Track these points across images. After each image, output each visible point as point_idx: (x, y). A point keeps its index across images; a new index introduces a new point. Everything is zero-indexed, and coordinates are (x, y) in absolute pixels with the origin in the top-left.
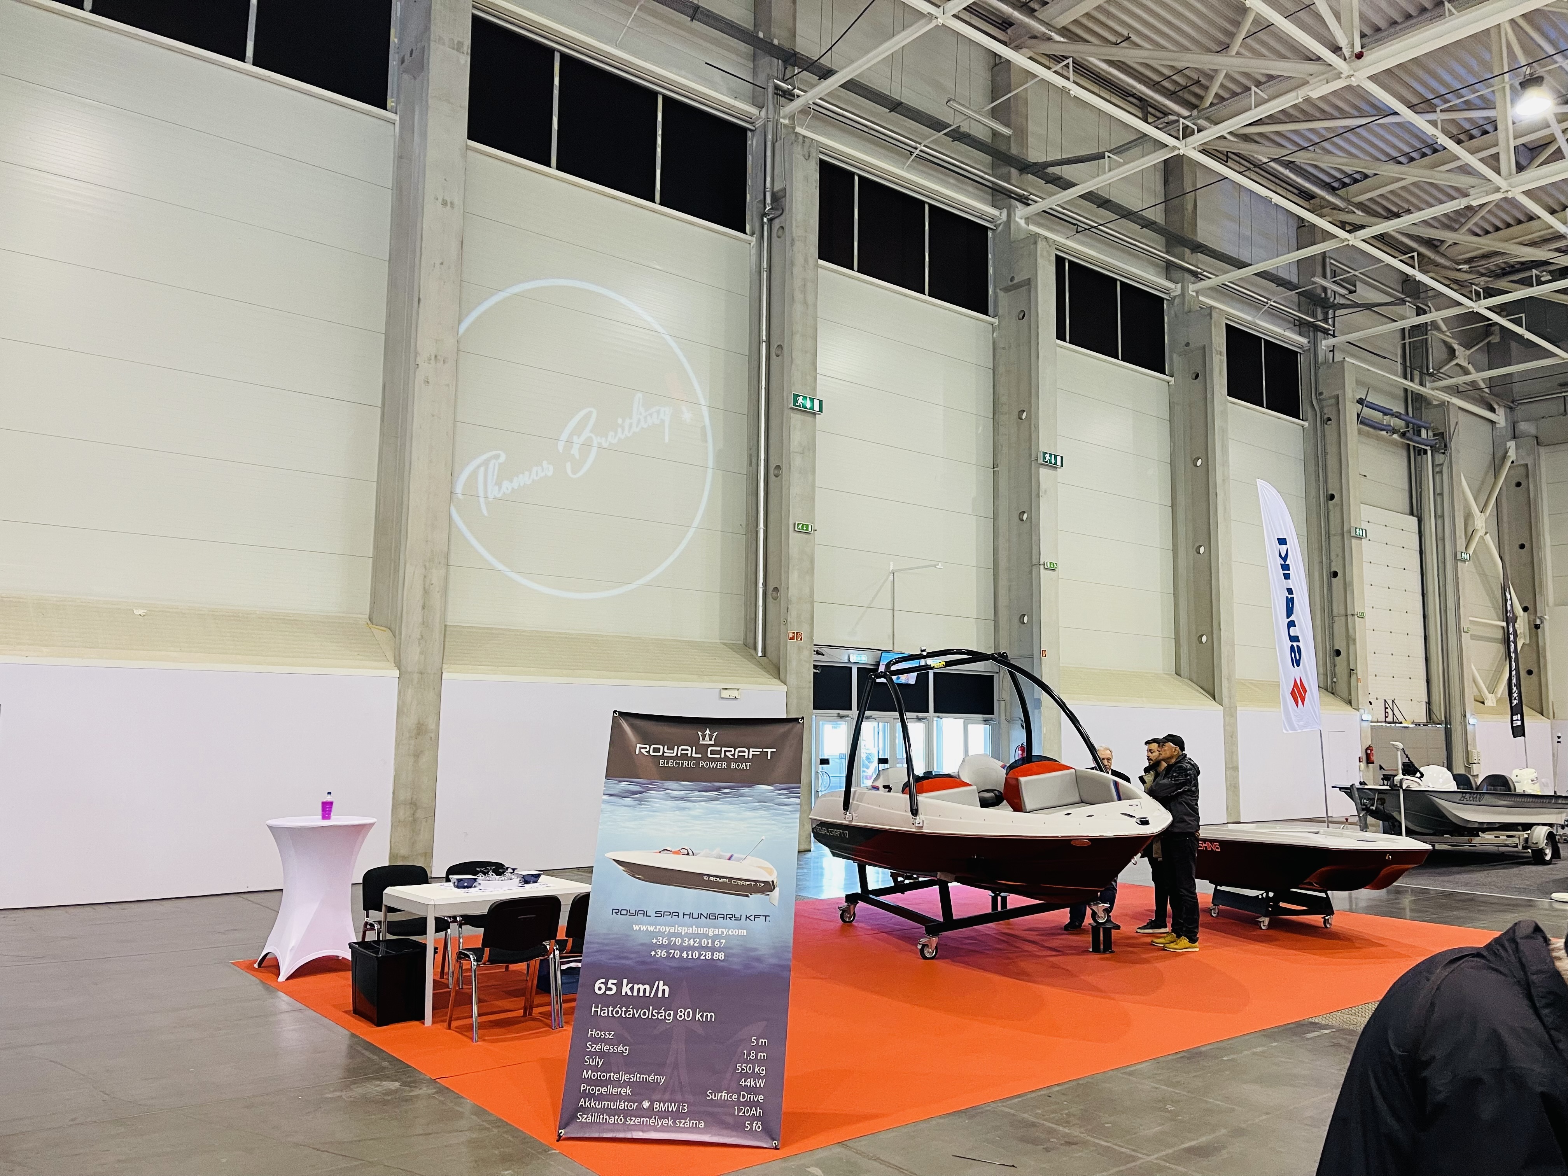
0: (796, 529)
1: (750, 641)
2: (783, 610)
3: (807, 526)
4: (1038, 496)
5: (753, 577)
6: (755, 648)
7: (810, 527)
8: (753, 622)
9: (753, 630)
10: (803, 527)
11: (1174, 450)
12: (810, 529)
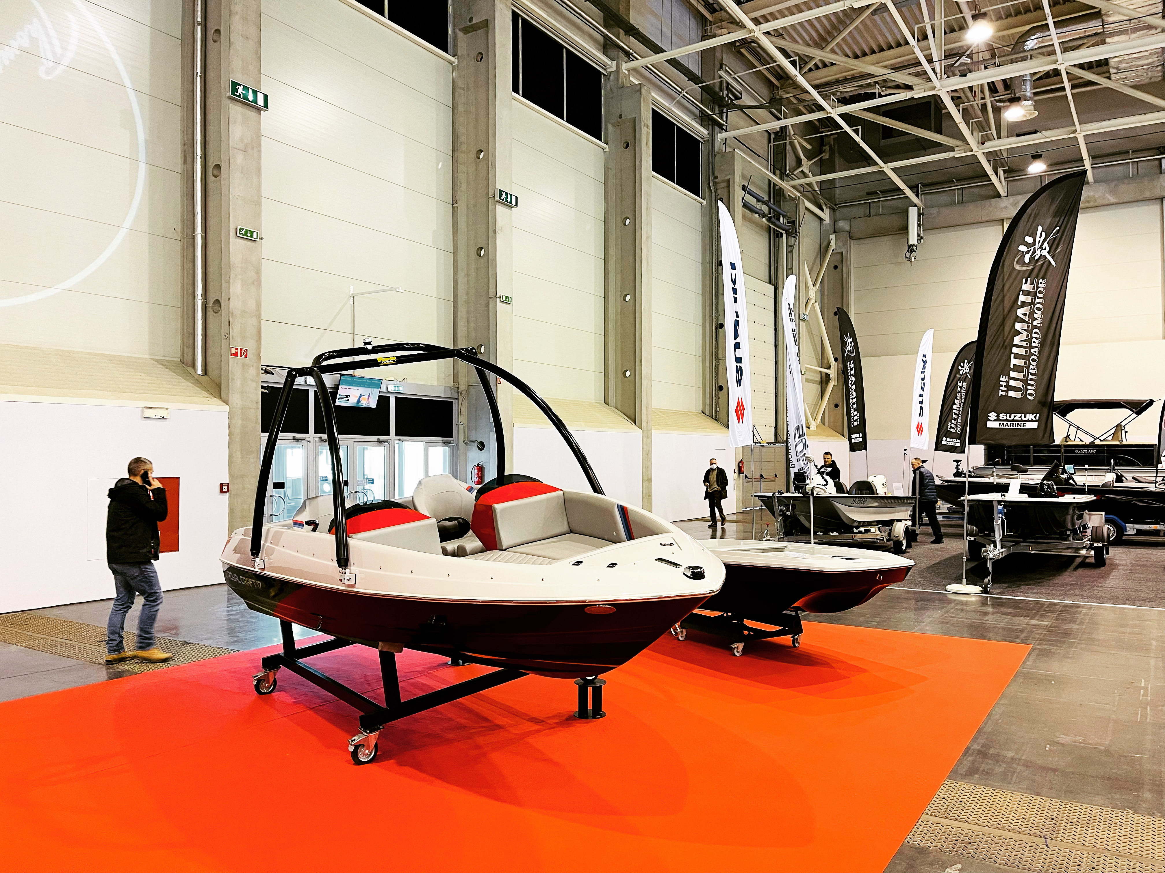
0: (238, 235)
1: (188, 358)
2: (225, 323)
3: (252, 233)
4: (495, 232)
5: (191, 287)
6: (194, 366)
7: (255, 234)
8: (191, 337)
9: (191, 346)
10: (247, 231)
11: (607, 208)
12: (255, 236)
